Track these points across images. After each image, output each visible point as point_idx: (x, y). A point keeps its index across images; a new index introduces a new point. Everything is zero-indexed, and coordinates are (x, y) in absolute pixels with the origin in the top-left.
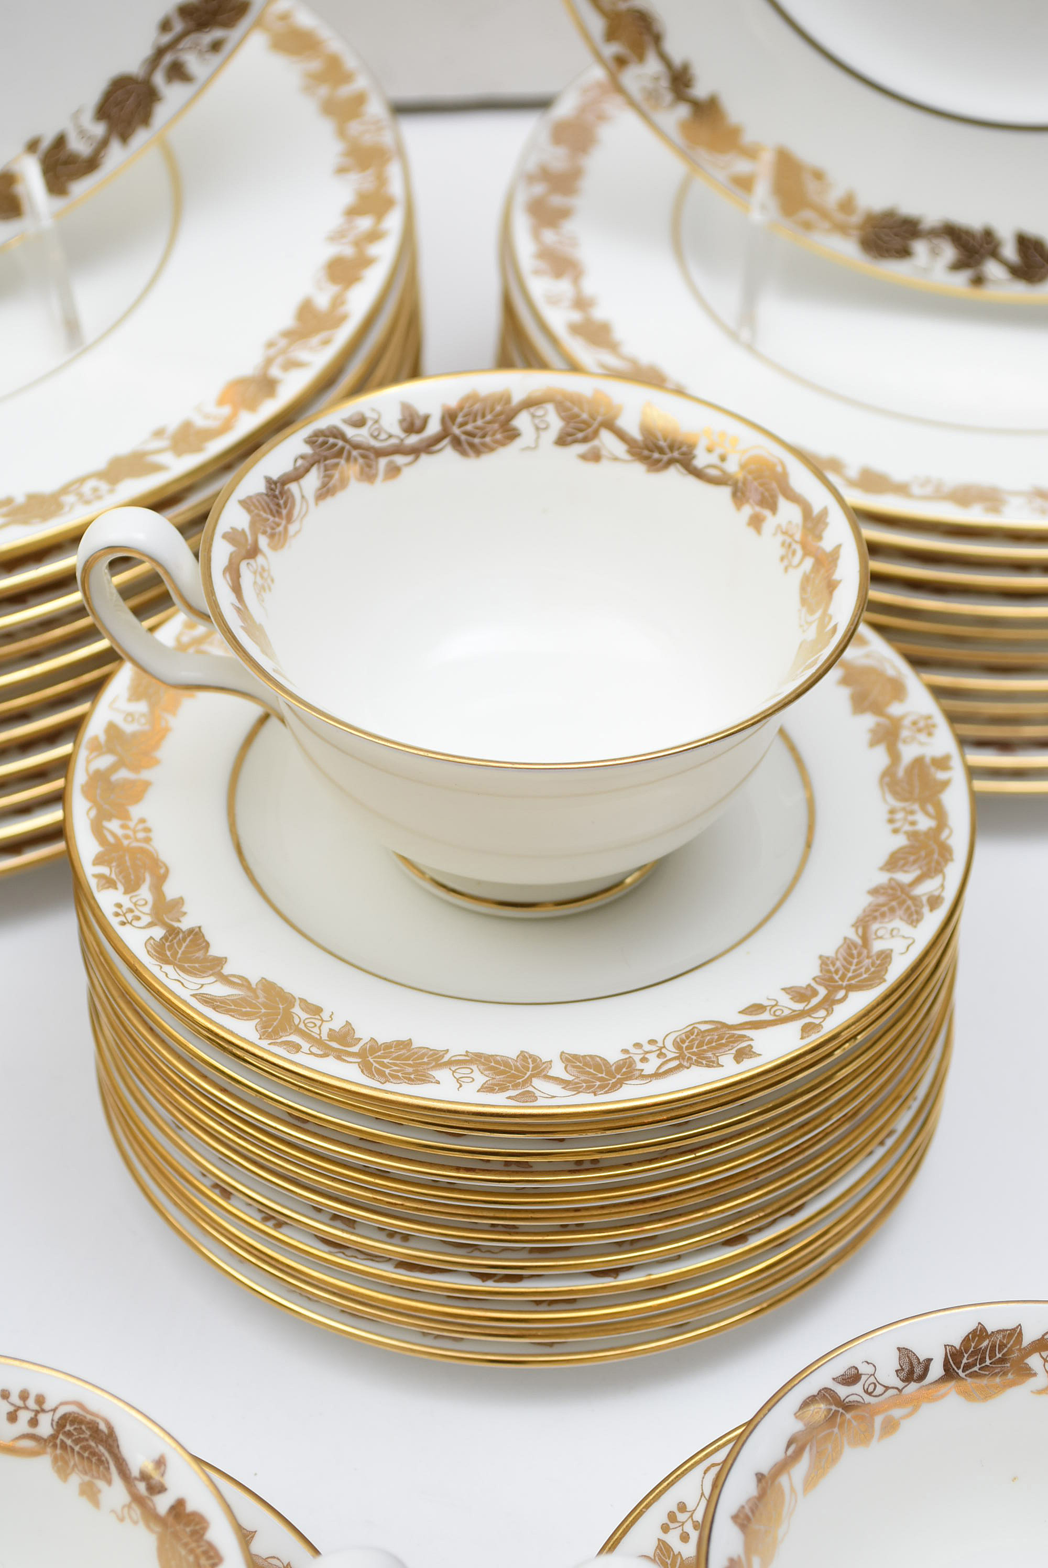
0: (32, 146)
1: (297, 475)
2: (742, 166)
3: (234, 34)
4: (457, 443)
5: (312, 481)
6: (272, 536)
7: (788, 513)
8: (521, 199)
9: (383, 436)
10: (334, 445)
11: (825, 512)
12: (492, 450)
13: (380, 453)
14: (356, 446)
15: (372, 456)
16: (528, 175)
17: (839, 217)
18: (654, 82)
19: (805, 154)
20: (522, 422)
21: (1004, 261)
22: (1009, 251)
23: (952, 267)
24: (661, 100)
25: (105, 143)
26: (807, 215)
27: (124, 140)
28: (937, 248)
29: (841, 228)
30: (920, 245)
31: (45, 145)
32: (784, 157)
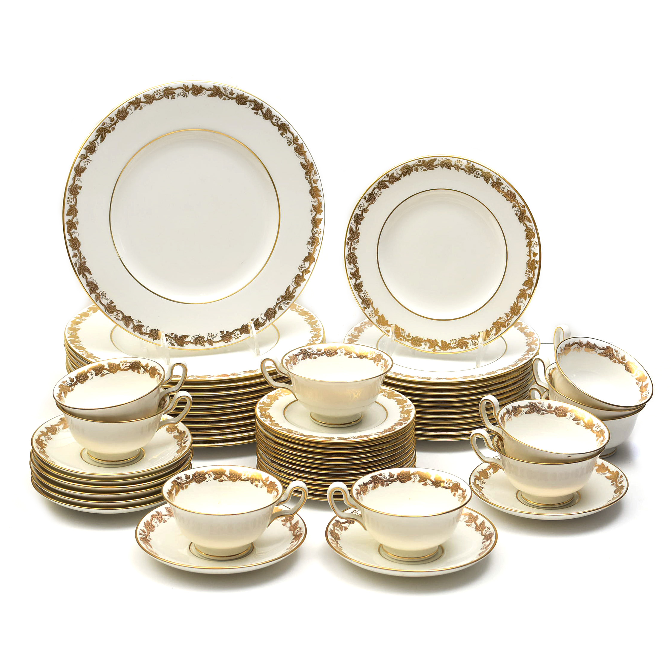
0: (252, 320)
1: (298, 355)
2: (388, 328)
3: (291, 302)
4: (327, 354)
5: (301, 356)
6: (293, 362)
9: (314, 352)
10: (305, 352)
12: (333, 356)
13: (313, 354)
14: (309, 353)
15: (311, 355)
16: (349, 335)
17: (407, 338)
18: (371, 312)
19: (401, 326)
20: (338, 351)
21: (439, 346)
22: (440, 344)
23: (429, 348)
24: (372, 315)
25: (266, 320)
26: (401, 337)
27: (269, 320)
28: (426, 344)
29: (408, 340)
30: (423, 344)
31: (255, 320)
32: (396, 326)
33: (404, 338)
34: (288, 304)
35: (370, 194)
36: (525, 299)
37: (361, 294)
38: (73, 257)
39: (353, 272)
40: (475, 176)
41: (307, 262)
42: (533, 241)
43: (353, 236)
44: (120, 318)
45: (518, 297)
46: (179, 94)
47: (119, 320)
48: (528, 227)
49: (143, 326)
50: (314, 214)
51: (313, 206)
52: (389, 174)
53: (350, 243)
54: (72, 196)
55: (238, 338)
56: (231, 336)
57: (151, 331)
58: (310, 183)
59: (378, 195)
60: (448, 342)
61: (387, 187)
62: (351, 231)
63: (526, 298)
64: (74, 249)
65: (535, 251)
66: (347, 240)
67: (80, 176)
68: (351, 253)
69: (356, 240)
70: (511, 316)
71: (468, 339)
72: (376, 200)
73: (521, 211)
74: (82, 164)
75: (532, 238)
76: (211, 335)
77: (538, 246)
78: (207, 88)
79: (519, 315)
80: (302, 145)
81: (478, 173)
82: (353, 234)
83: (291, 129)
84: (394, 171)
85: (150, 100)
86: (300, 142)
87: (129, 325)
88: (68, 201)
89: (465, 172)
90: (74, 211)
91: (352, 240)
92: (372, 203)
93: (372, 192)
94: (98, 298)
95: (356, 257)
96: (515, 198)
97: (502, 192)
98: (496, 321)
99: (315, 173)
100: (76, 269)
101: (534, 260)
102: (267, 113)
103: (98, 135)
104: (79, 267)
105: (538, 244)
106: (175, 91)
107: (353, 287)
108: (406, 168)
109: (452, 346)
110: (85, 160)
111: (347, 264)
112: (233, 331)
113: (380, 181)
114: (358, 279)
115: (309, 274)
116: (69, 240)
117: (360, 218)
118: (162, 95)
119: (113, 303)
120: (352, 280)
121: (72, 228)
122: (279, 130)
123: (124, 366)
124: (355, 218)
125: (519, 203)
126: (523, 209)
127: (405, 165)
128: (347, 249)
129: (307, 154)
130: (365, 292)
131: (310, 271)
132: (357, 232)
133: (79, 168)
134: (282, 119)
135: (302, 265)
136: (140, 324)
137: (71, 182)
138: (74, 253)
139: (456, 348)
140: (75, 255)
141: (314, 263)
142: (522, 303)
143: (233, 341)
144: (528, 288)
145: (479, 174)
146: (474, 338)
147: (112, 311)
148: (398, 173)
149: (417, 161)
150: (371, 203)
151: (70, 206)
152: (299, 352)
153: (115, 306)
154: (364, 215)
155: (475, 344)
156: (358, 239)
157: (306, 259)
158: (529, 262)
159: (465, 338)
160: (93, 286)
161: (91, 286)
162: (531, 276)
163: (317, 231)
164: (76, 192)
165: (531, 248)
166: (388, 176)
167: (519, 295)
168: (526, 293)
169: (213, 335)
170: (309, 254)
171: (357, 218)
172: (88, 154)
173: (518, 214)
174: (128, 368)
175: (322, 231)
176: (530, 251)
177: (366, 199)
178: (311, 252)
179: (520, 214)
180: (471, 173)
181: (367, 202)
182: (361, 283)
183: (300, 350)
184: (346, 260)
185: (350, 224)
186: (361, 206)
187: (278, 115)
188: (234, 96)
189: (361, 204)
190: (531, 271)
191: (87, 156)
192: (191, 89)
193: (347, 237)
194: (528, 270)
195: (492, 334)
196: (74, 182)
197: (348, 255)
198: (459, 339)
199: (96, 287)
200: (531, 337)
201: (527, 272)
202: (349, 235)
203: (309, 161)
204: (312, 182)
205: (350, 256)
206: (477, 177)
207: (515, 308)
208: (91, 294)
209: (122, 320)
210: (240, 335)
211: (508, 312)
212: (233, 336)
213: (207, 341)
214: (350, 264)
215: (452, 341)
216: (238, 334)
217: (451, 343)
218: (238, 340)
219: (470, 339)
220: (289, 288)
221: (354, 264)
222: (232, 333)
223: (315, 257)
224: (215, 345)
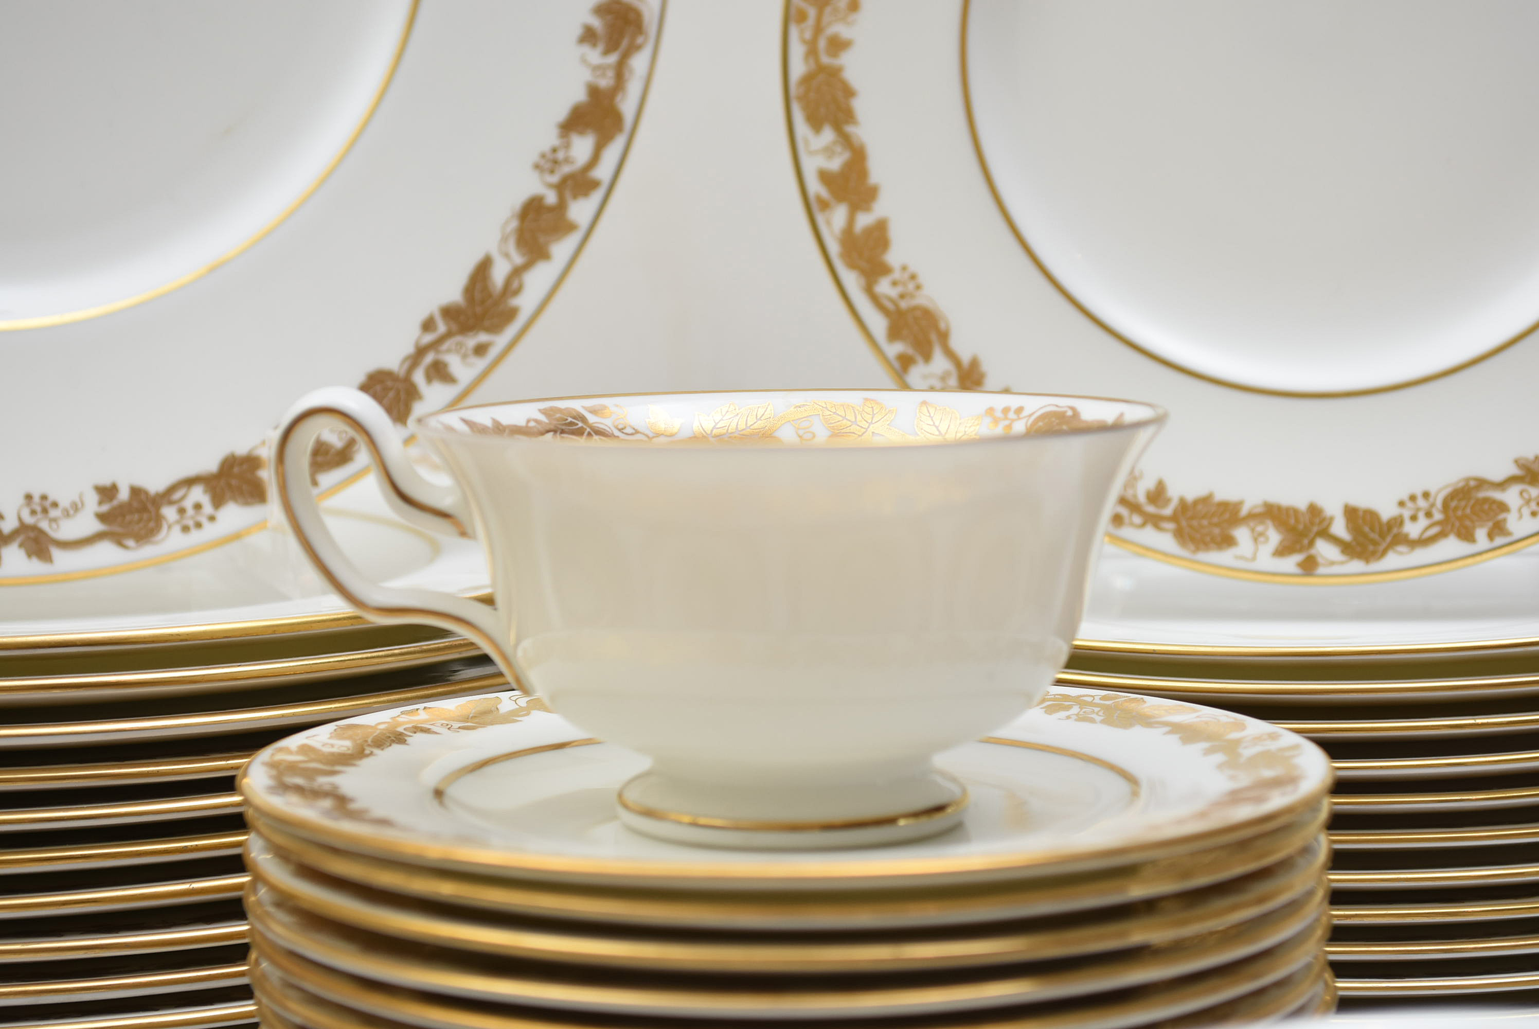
9: (629, 431)
10: (574, 424)
14: (598, 431)
21: (1336, 540)
22: (1339, 528)
23: (1279, 553)
28: (1261, 534)
29: (1155, 521)
30: (1242, 534)
33: (1135, 508)
34: (480, 350)
37: (884, 287)
39: (837, 170)
41: (581, 133)
53: (812, 13)
55: (199, 525)
56: (158, 520)
60: (1387, 512)
68: (822, 69)
71: (1502, 485)
76: (44, 505)
95: (850, 89)
107: (834, 248)
109: (1413, 530)
111: (802, 128)
112: (173, 489)
114: (863, 206)
115: (597, 196)
120: (827, 213)
128: (797, 51)
130: (906, 276)
131: (594, 184)
135: (554, 150)
139: (1433, 539)
141: (621, 141)
143: (172, 540)
146: (1537, 474)
152: (536, 421)
157: (577, 121)
159: (1482, 483)
169: (55, 505)
170: (594, 92)
178: (603, 84)
182: (882, 226)
183: (544, 412)
184: (795, 106)
197: (807, 79)
198: (1449, 489)
205: (814, 83)
210: (208, 509)
212: (169, 513)
213: (15, 534)
214: (816, 123)
215: (1410, 504)
216: (198, 507)
217: (1407, 514)
218: (196, 537)
219: (1512, 480)
220: (483, 268)
221: (838, 128)
222: (167, 496)
223: (627, 106)
224: (63, 560)
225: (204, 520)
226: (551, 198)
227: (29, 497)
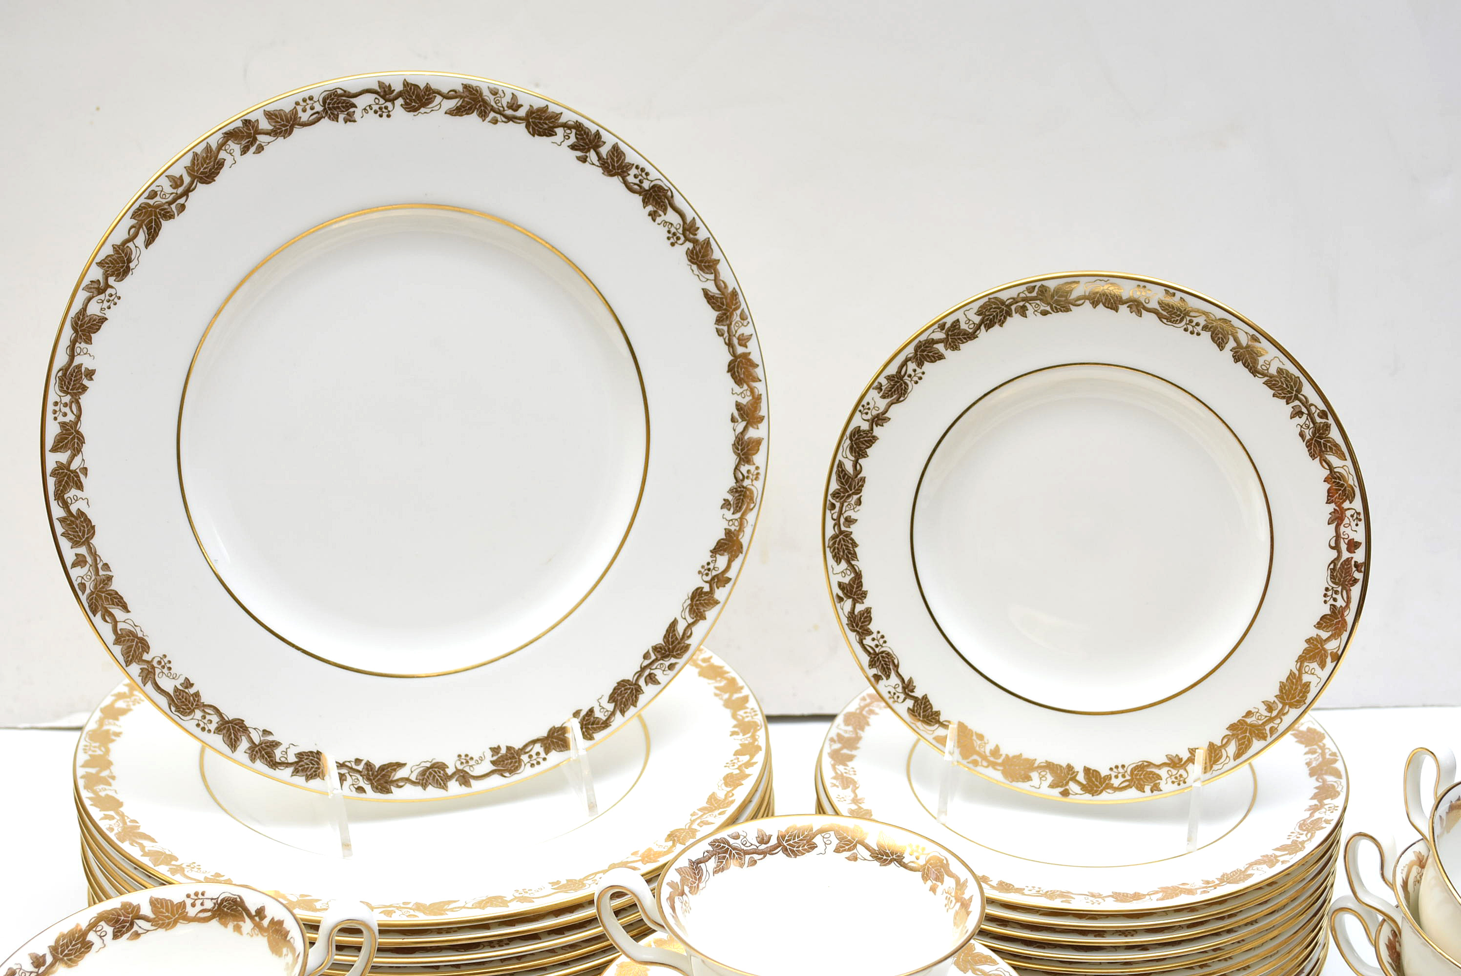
0: (576, 714)
1: (705, 859)
2: (940, 732)
3: (681, 661)
4: (785, 850)
5: (712, 864)
6: (690, 888)
7: (949, 882)
8: (827, 750)
9: (748, 844)
10: (724, 847)
11: (966, 881)
12: (803, 853)
13: (746, 853)
14: (734, 849)
15: (742, 854)
16: (832, 740)
17: (992, 759)
18: (895, 688)
19: (974, 725)
20: (818, 840)
21: (1079, 783)
22: (1081, 777)
23: (1052, 786)
24: (898, 697)
25: (613, 713)
26: (975, 757)
27: (623, 712)
28: (1043, 776)
29: (993, 765)
30: (1034, 775)
31: (583, 713)
32: (962, 727)
33: (984, 758)
34: (671, 667)
35: (893, 376)
36: (1323, 665)
37: (868, 641)
38: (74, 565)
39: (847, 582)
40: (1186, 330)
41: (722, 553)
42: (1349, 509)
43: (847, 487)
44: (213, 727)
45: (1302, 659)
46: (368, 108)
47: (209, 731)
48: (1336, 470)
49: (276, 744)
50: (741, 426)
51: (739, 407)
52: (945, 324)
53: (838, 505)
54: (67, 399)
55: (538, 763)
56: (520, 761)
57: (300, 755)
58: (730, 344)
59: (916, 379)
60: (1104, 772)
61: (941, 357)
62: (842, 473)
63: (1325, 662)
64: (76, 544)
65: (1352, 535)
66: (829, 497)
67: (89, 341)
68: (841, 532)
69: (855, 497)
70: (1282, 709)
71: (1159, 766)
72: (909, 391)
73: (1317, 425)
74: (94, 309)
75: (1345, 501)
76: (467, 759)
77: (1362, 524)
78: (445, 90)
79: (1304, 707)
80: (707, 243)
81: (1195, 320)
82: (847, 482)
83: (678, 201)
84: (959, 315)
85: (285, 126)
86: (702, 235)
87: (238, 743)
88: (55, 412)
89: (1160, 318)
90: (73, 438)
91: (843, 497)
92: (898, 401)
93: (899, 372)
94: (148, 675)
95: (855, 543)
96: (1299, 391)
97: (1262, 374)
98: (1239, 721)
99: (743, 317)
100: (83, 598)
101: (1348, 560)
102: (612, 159)
103: (137, 227)
104: (92, 593)
105: (1362, 517)
106: (354, 100)
107: (845, 621)
108: (994, 306)
109: (1116, 782)
110: (102, 297)
111: (831, 561)
112: (526, 746)
113: (920, 341)
114: (860, 600)
115: (729, 586)
116: (62, 520)
117: (865, 441)
118: (317, 113)
119: (192, 685)
120: (842, 603)
121: (68, 485)
122: (645, 203)
123: (198, 907)
124: (851, 439)
125: (1312, 405)
126: (1324, 421)
127: (989, 299)
128: (830, 523)
129: (722, 268)
130: (879, 636)
131: (729, 580)
132: (857, 476)
133: (84, 318)
134: (654, 175)
135: (708, 564)
136: (270, 738)
137: (62, 359)
138: (77, 555)
139: (1125, 788)
140: (80, 561)
141: (741, 557)
142: (1313, 674)
143: (526, 772)
144: (1331, 635)
145: (1198, 324)
146: (1175, 763)
147: (189, 709)
148: (970, 320)
149: (1024, 288)
150: (895, 401)
151: (63, 425)
152: (707, 852)
153: (197, 695)
154: (877, 431)
155: (1180, 781)
156: (861, 496)
157: (720, 548)
158: (1335, 566)
159: (1150, 764)
160: (135, 643)
161: (129, 644)
162: (1340, 603)
163: (748, 471)
164: (78, 385)
165: (1342, 529)
166: (942, 327)
167: (1303, 653)
168: (1324, 650)
169: (472, 758)
170: (728, 532)
171: (856, 439)
172: (111, 280)
173: (1308, 434)
174: (209, 914)
175: (762, 471)
176: (1338, 537)
177: (881, 390)
178: (733, 528)
179: (1314, 434)
180: (1175, 322)
181: (883, 397)
182: (868, 611)
183: (710, 843)
184: (828, 550)
185: (839, 457)
186: (869, 409)
187: (643, 164)
188: (522, 113)
189: (868, 404)
190: (1339, 589)
191: (108, 286)
192: (400, 94)
193: (831, 491)
194: (1333, 588)
195: (1227, 756)
196: (72, 357)
197: (834, 537)
198: (1135, 765)
199: (144, 645)
200: (1315, 747)
201: (1329, 593)
202: (834, 486)
203: (726, 286)
204: (735, 341)
205: (838, 539)
206: (1192, 333)
207: (1292, 687)
208: (127, 666)
209: (218, 730)
210: (543, 755)
211: (1272, 699)
212: (525, 758)
213: (454, 774)
214: (838, 560)
215: (1115, 770)
216: (538, 754)
217: (1113, 774)
218: (537, 769)
219: (1164, 764)
220: (673, 625)
221: (848, 562)
222: (523, 750)
223: (744, 540)
224: (476, 785)
225: (541, 760)
226: (707, 588)
227: (459, 756)
